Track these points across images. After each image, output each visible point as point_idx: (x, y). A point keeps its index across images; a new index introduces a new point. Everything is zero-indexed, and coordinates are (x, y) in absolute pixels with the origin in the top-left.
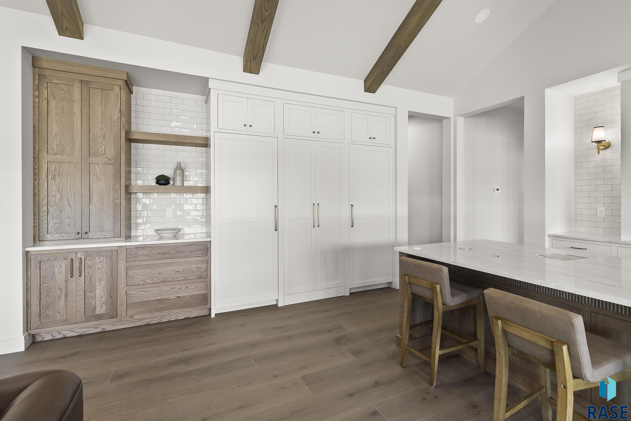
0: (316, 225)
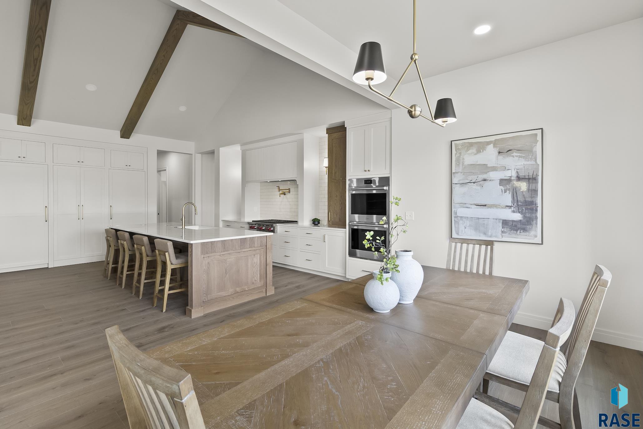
0: (80, 218)
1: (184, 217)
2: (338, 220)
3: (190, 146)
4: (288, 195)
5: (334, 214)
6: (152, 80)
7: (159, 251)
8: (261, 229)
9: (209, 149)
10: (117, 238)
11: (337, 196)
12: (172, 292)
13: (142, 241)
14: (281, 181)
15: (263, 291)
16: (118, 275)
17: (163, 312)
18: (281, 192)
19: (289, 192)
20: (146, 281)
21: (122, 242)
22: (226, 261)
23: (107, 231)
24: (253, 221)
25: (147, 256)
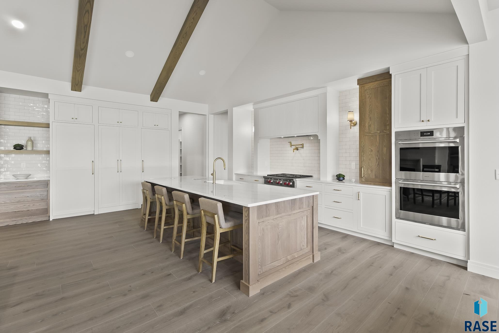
0: (119, 171)
1: (214, 172)
2: (374, 177)
3: (204, 108)
4: (301, 151)
5: (367, 170)
6: (181, 44)
7: (205, 211)
8: (278, 183)
9: (223, 109)
10: (154, 192)
11: (372, 151)
12: (221, 259)
13: (183, 198)
14: (297, 136)
15: (310, 257)
16: (155, 228)
17: (213, 283)
18: (293, 147)
19: (303, 147)
20: (187, 240)
21: (159, 196)
22: (278, 225)
23: (143, 184)
24: (268, 175)
25: (188, 214)
